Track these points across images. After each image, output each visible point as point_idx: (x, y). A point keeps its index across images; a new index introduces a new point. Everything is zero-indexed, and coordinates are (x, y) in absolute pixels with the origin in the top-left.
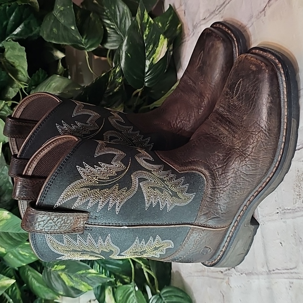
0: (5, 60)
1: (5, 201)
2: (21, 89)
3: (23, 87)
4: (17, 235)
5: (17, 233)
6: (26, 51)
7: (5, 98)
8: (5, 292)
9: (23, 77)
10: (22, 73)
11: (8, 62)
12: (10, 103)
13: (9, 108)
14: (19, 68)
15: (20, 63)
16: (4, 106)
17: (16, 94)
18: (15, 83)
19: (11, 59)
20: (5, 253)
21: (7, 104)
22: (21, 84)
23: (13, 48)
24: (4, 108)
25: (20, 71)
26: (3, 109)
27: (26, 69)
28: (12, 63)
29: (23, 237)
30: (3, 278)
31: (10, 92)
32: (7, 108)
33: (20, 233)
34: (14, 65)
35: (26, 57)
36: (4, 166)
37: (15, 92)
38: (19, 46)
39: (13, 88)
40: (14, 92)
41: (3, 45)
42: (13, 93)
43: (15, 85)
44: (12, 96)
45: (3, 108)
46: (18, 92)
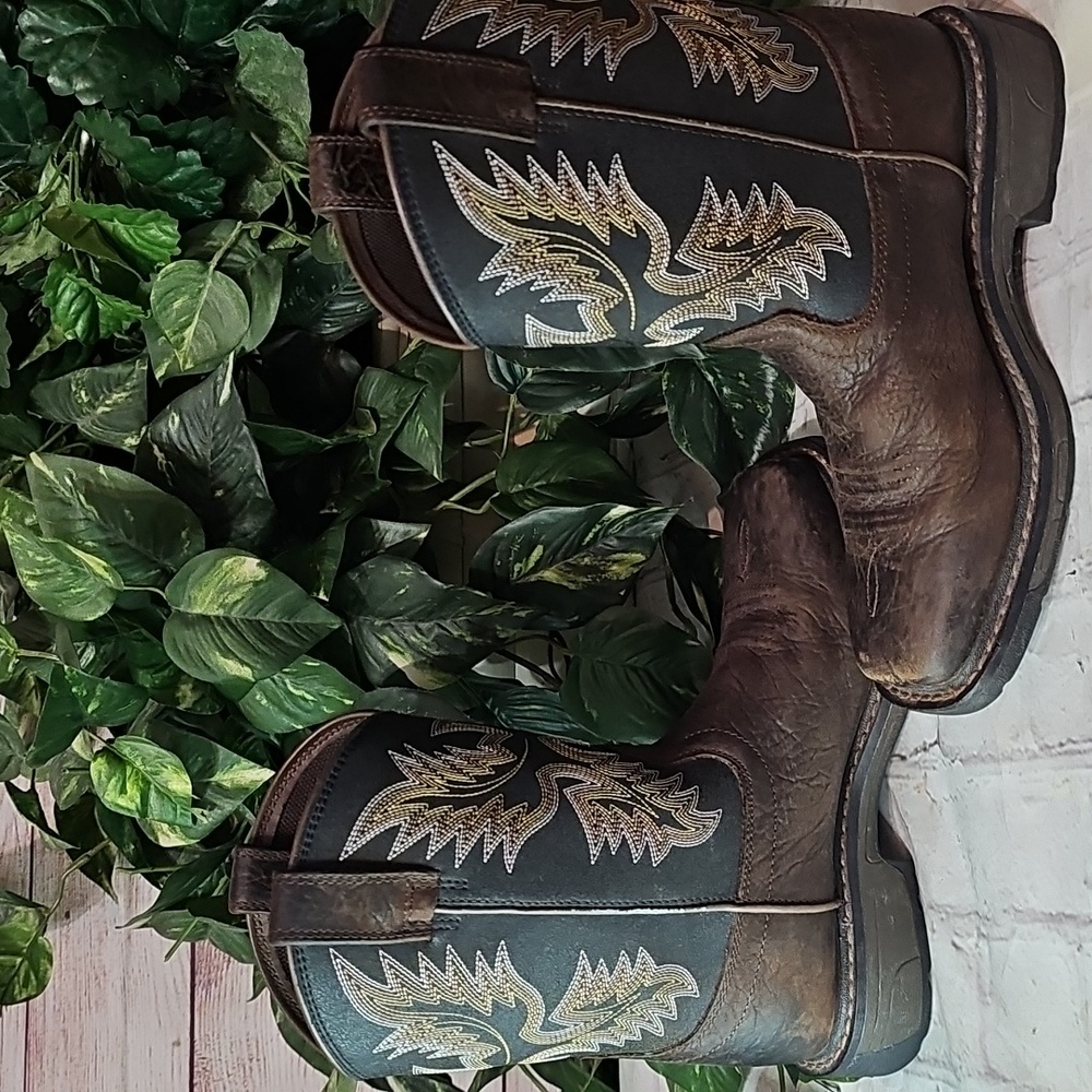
0: (238, 92)
1: (245, 535)
2: (290, 185)
3: (296, 178)
4: (285, 628)
5: (287, 625)
6: (307, 61)
7: (241, 211)
8: (244, 803)
9: (292, 146)
10: (293, 133)
11: (249, 97)
12: (257, 229)
13: (252, 244)
14: (282, 117)
15: (286, 100)
16: (239, 237)
17: (274, 199)
18: (270, 167)
19: (258, 87)
20: (253, 680)
21: (249, 230)
22: (290, 166)
23: (265, 52)
24: (240, 244)
25: (286, 126)
26: (236, 248)
27: (308, 121)
28: (260, 101)
29: (304, 637)
30: (239, 762)
31: (253, 193)
32: (247, 245)
33: (296, 624)
34: (266, 106)
35: (305, 82)
36: (241, 429)
37: (271, 194)
38: (286, 45)
39: (262, 182)
40: (267, 195)
41: (232, 41)
42: (264, 197)
43: (270, 173)
44: (262, 207)
45: (235, 243)
46: (279, 193)
